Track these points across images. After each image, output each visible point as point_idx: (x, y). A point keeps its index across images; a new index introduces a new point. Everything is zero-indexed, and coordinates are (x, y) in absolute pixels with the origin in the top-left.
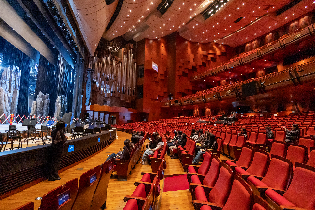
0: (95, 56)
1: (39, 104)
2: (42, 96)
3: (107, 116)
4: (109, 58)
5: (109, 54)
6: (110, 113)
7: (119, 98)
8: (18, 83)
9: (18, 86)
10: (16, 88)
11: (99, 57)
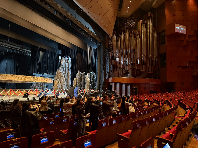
0: (113, 36)
1: (78, 80)
2: (79, 74)
3: (129, 87)
4: (127, 34)
5: (127, 30)
6: (132, 85)
7: (139, 70)
8: (70, 67)
9: (70, 69)
10: (69, 70)
11: (117, 36)
